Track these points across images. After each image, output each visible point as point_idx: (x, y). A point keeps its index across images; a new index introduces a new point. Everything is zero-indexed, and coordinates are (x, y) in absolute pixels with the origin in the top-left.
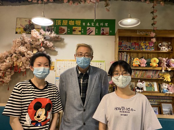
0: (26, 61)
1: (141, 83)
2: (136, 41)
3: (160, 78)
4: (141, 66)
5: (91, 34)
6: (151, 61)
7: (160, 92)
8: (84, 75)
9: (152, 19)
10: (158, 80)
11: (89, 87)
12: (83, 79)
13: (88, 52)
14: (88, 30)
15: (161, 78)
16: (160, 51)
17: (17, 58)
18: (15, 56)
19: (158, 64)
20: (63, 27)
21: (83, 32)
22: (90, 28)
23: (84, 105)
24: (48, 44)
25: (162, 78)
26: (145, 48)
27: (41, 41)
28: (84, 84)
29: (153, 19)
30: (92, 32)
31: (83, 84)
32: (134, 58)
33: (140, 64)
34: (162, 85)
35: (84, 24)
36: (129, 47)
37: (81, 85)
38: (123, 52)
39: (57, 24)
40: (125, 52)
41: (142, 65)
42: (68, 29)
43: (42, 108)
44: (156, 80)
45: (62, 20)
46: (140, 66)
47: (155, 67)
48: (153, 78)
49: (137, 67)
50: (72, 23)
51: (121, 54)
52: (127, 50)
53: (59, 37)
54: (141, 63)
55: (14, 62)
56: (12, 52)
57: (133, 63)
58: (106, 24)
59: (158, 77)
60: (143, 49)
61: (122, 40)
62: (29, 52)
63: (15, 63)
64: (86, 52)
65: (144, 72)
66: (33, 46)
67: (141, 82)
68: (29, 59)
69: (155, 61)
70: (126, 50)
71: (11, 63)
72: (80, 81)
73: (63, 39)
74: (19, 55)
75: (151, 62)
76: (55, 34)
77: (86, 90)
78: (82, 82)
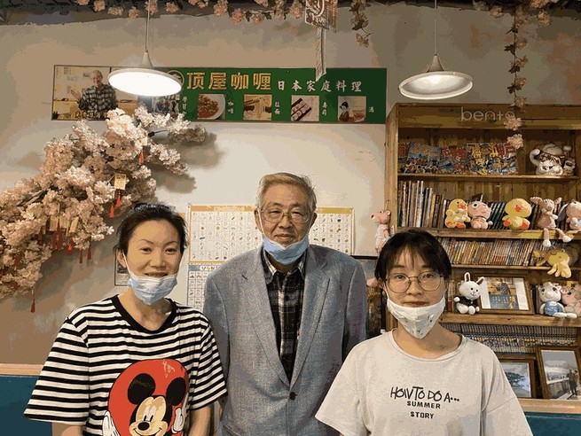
0: (93, 214)
1: (473, 284)
2: (454, 143)
3: (535, 265)
4: (475, 227)
5: (304, 119)
6: (506, 210)
7: (536, 312)
8: (288, 278)
9: (511, 71)
10: (530, 271)
11: (306, 319)
12: (286, 291)
13: (299, 202)
14: (294, 105)
15: (538, 267)
16: (535, 177)
17: (62, 203)
18: (54, 200)
19: (529, 218)
20: (212, 97)
21: (277, 112)
22: (303, 97)
23: (290, 379)
24: (164, 155)
25: (543, 265)
26: (487, 166)
27: (139, 146)
28: (290, 308)
29: (515, 69)
30: (307, 111)
31: (285, 308)
32: (449, 201)
33: (469, 220)
34: (543, 290)
35: (281, 85)
36: (434, 162)
37: (281, 312)
38: (415, 179)
39: (192, 86)
40: (421, 178)
41: (477, 224)
42: (227, 104)
43: (155, 397)
44: (524, 274)
45: (207, 72)
46: (468, 225)
47: (520, 230)
48: (512, 267)
49: (462, 229)
50: (240, 82)
51: (407, 186)
52: (427, 171)
53: (197, 130)
54: (474, 217)
55: (49, 216)
56: (43, 183)
57: (446, 216)
58: (357, 85)
59: (530, 261)
60: (479, 168)
61: (408, 138)
62: (101, 185)
63: (54, 220)
64: (294, 202)
65: (483, 244)
66: (114, 164)
67: (473, 278)
68: (102, 209)
69: (518, 209)
70: (424, 174)
71: (41, 221)
72: (277, 298)
73: (213, 137)
74: (66, 193)
75: (506, 214)
76: (186, 122)
77: (297, 328)
78: (281, 302)
